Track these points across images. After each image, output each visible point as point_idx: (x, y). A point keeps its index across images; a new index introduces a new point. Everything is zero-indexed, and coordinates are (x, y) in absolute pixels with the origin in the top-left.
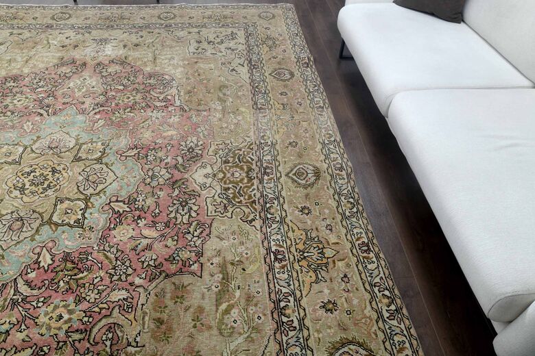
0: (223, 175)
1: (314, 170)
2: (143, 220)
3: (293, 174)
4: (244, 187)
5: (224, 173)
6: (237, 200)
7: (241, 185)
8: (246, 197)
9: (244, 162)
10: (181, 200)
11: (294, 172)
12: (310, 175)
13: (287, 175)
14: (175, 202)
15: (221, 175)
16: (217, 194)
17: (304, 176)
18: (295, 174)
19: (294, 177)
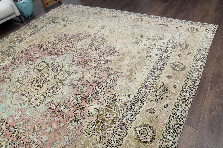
0: (102, 113)
1: (152, 135)
2: (57, 118)
3: (138, 130)
4: (106, 126)
5: (104, 112)
6: (98, 130)
7: (106, 123)
8: (103, 133)
9: (117, 111)
10: (76, 117)
11: (140, 129)
12: (148, 137)
13: (135, 128)
14: (74, 116)
15: (101, 112)
16: (92, 122)
17: (145, 135)
18: (139, 130)
19: (138, 132)
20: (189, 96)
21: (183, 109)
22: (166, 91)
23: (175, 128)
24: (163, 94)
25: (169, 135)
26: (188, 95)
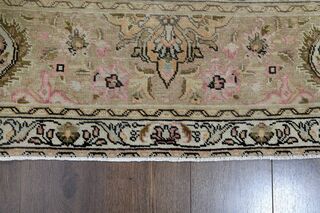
20: (198, 144)
21: (128, 141)
22: (181, 57)
23: (50, 138)
24: (164, 51)
25: (17, 128)
26: (202, 142)
